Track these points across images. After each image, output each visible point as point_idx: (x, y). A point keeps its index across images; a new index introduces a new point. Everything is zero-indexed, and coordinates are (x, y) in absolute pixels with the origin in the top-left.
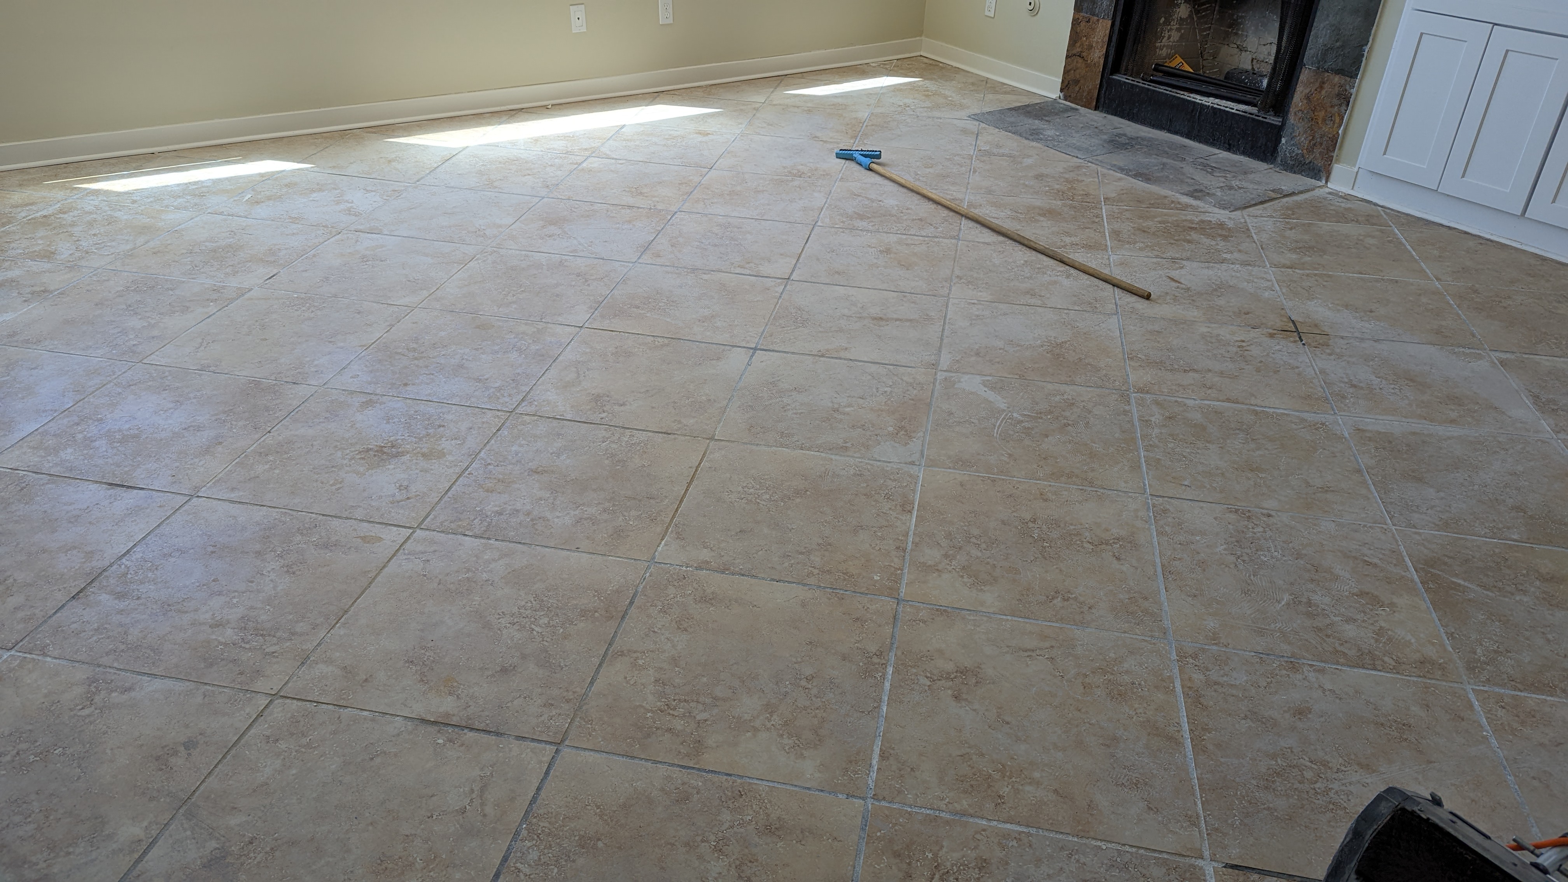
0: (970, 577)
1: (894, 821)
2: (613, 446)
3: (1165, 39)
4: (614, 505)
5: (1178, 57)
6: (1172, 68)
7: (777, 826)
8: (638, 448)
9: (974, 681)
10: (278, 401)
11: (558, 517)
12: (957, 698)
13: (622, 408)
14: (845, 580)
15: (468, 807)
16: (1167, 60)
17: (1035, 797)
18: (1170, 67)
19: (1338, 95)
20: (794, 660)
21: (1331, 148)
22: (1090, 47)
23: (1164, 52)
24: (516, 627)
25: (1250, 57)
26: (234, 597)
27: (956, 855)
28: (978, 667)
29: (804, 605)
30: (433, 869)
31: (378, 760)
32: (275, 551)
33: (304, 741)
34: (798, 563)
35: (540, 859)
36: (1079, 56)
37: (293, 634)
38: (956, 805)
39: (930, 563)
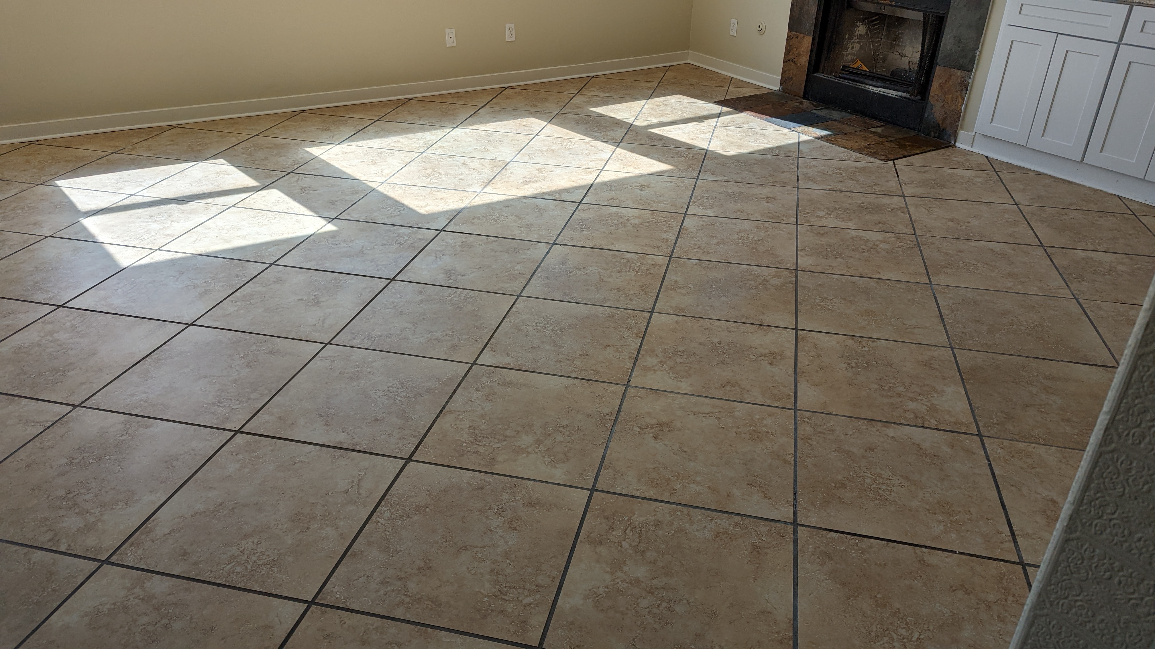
0: (673, 373)
1: (607, 501)
2: (456, 299)
3: (850, 49)
4: (452, 332)
5: (859, 61)
6: (855, 68)
7: (536, 502)
8: (471, 300)
9: (667, 429)
10: (245, 272)
11: (416, 338)
12: (656, 438)
13: (463, 277)
14: (594, 374)
15: (350, 490)
16: (851, 63)
17: (696, 490)
18: (853, 68)
19: (960, 84)
20: (557, 417)
21: (957, 120)
22: (799, 55)
23: (849, 58)
24: (386, 397)
25: (907, 61)
26: (214, 379)
27: (642, 519)
28: (671, 422)
29: (566, 387)
30: (327, 520)
31: (297, 465)
32: (239, 355)
33: (254, 455)
34: (566, 365)
35: (391, 516)
36: (792, 61)
37: (249, 399)
38: (646, 493)
39: (650, 366)
